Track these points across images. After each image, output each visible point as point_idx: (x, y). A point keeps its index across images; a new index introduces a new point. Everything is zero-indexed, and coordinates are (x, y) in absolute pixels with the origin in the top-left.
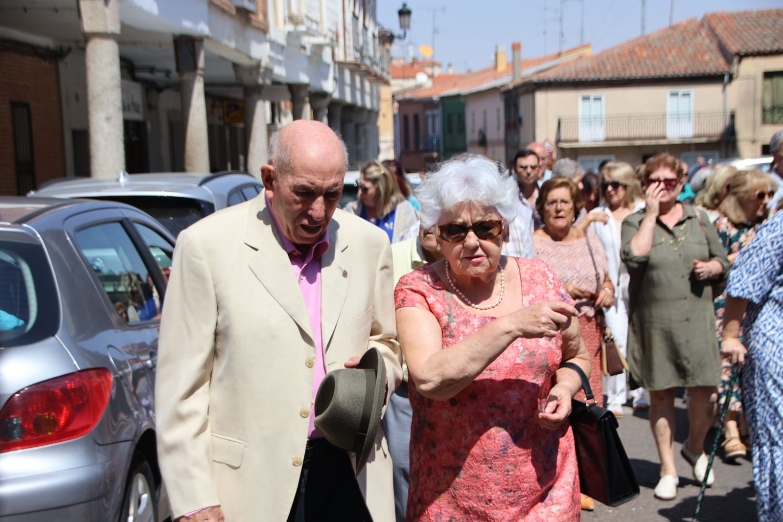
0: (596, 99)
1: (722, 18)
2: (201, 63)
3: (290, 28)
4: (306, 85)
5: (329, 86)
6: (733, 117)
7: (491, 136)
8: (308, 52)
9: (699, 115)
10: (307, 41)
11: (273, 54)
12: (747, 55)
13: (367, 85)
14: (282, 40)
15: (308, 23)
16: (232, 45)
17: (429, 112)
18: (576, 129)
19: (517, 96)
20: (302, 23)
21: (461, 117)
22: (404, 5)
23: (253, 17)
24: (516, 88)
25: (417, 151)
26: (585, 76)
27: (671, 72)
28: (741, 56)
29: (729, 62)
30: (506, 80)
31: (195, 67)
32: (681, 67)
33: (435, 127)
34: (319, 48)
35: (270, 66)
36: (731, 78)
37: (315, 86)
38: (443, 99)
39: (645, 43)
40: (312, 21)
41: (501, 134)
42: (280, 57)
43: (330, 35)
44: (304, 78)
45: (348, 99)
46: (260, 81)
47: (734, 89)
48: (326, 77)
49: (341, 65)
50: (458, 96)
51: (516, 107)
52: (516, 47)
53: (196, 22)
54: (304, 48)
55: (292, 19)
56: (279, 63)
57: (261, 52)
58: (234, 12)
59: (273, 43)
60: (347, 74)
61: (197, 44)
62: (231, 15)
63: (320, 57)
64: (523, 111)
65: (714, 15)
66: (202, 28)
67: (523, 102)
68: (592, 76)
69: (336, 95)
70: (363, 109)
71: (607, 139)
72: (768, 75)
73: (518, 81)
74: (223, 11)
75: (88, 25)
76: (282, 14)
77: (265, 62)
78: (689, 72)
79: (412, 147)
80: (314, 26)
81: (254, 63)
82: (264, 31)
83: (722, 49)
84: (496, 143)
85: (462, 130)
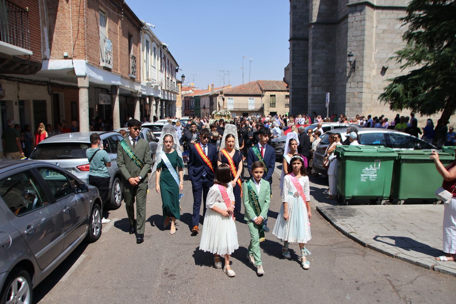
0: (231, 99)
1: (261, 81)
2: (118, 92)
3: (147, 82)
4: (153, 96)
5: (160, 96)
6: (263, 105)
7: (206, 106)
8: (153, 87)
9: (256, 104)
10: (153, 85)
11: (142, 89)
12: (267, 91)
13: (172, 95)
14: (145, 85)
15: (153, 81)
16: (129, 87)
17: (191, 100)
18: (227, 106)
19: (213, 97)
20: (151, 81)
21: (199, 101)
22: (183, 75)
23: (136, 79)
24: (212, 95)
25: (188, 109)
26: (229, 93)
27: (249, 93)
28: (265, 91)
29: (263, 92)
30: (210, 93)
31: (116, 93)
32: (251, 92)
33: (193, 104)
34: (157, 87)
35: (141, 92)
36: (263, 96)
37: (156, 96)
38: (195, 97)
39: (243, 86)
40: (154, 80)
41: (209, 106)
42: (145, 89)
43: (159, 83)
44: (152, 94)
45: (166, 99)
46: (138, 96)
47: (264, 98)
48: (159, 94)
49: (164, 91)
50: (199, 96)
51: (212, 100)
52: (213, 85)
53: (117, 81)
54: (152, 86)
55: (148, 80)
56: (144, 91)
57: (138, 88)
58: (129, 78)
59: (142, 86)
60: (166, 92)
61: (117, 87)
62: (128, 79)
63: (158, 88)
64: (214, 101)
65: (259, 81)
66: (119, 83)
67: (214, 99)
68: (231, 93)
69: (162, 98)
70: (171, 101)
71: (234, 109)
72: (271, 96)
73: (213, 93)
74: (126, 78)
75: (79, 85)
76: (145, 78)
77: (140, 91)
78: (254, 94)
79: (187, 108)
80: (154, 81)
81: (136, 91)
82: (140, 83)
83: (261, 89)
84: (207, 108)
85: (200, 105)
